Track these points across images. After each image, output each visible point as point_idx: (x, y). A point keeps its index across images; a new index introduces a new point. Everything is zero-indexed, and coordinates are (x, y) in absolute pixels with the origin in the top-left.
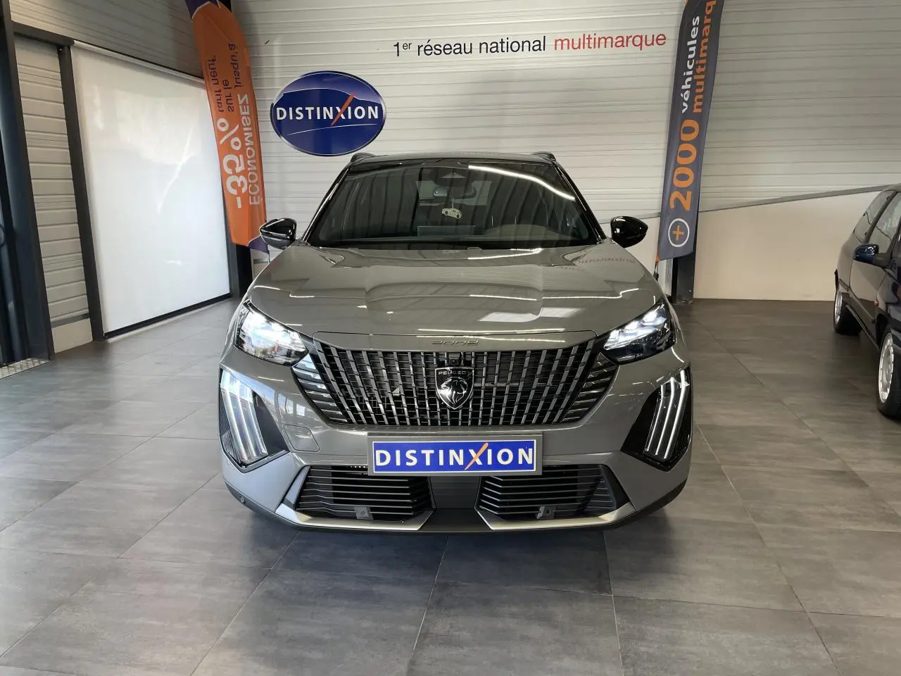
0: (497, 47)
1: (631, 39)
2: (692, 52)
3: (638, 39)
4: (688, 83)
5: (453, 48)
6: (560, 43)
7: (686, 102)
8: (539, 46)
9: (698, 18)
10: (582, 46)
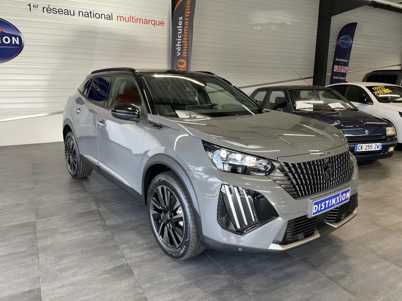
0: (88, 14)
1: (150, 21)
2: (180, 31)
3: (153, 22)
4: (179, 44)
5: (64, 12)
6: (119, 18)
7: (179, 52)
8: (110, 17)
9: (182, 17)
10: (129, 21)
